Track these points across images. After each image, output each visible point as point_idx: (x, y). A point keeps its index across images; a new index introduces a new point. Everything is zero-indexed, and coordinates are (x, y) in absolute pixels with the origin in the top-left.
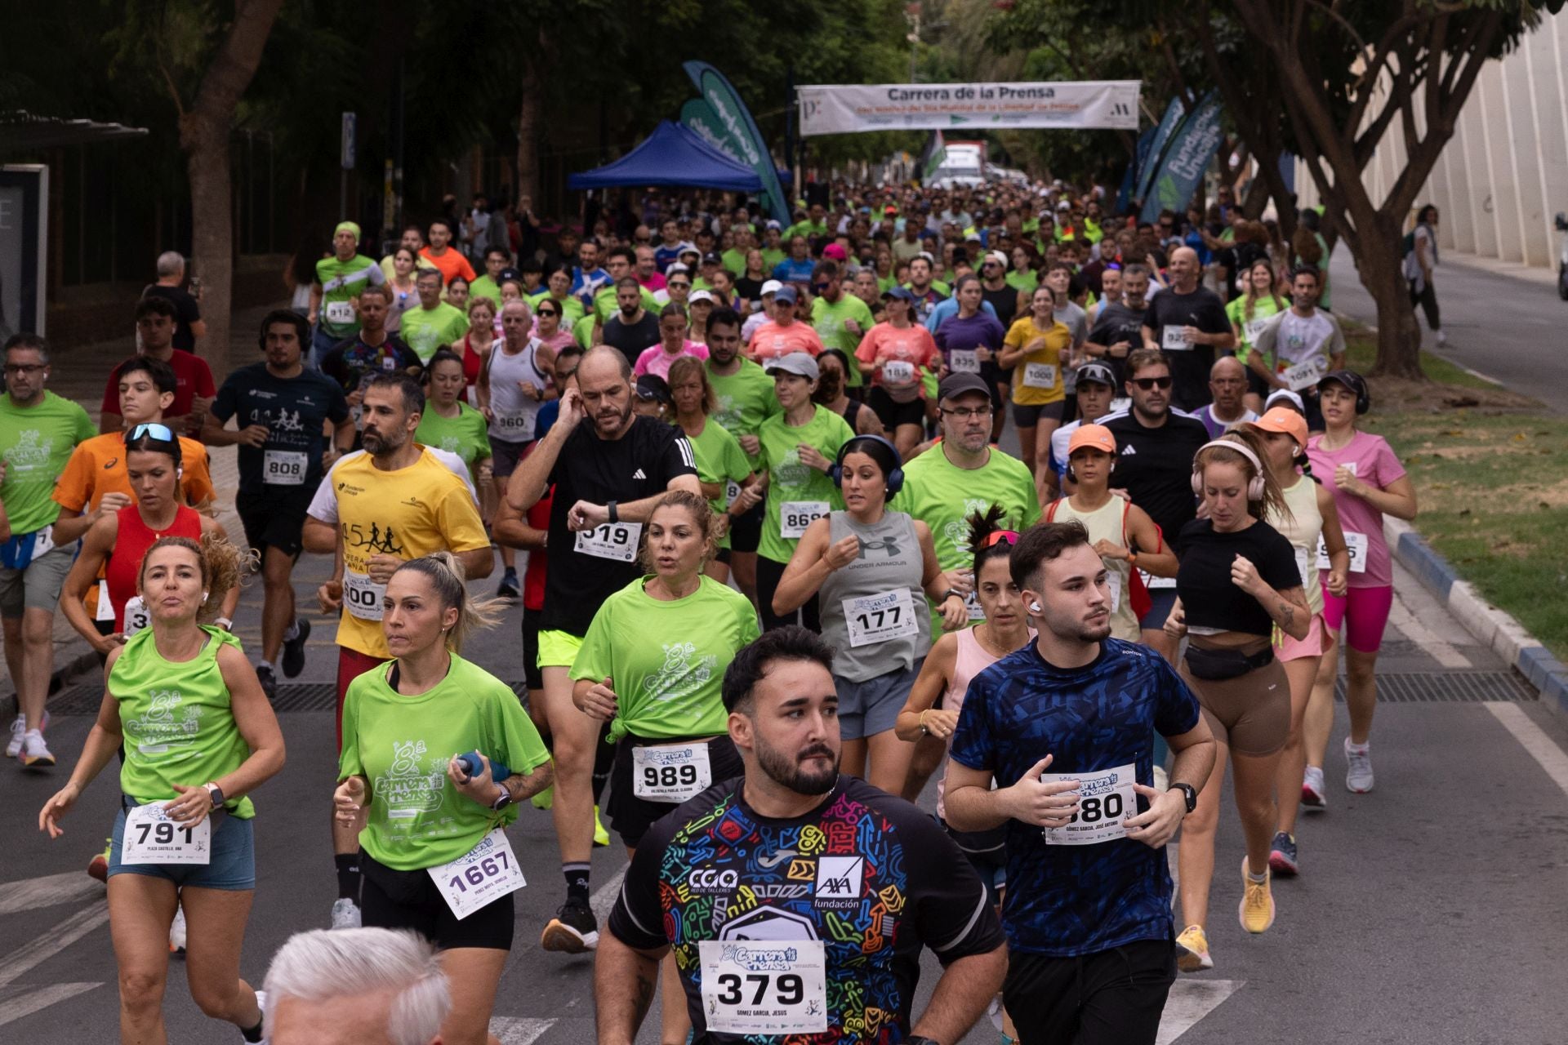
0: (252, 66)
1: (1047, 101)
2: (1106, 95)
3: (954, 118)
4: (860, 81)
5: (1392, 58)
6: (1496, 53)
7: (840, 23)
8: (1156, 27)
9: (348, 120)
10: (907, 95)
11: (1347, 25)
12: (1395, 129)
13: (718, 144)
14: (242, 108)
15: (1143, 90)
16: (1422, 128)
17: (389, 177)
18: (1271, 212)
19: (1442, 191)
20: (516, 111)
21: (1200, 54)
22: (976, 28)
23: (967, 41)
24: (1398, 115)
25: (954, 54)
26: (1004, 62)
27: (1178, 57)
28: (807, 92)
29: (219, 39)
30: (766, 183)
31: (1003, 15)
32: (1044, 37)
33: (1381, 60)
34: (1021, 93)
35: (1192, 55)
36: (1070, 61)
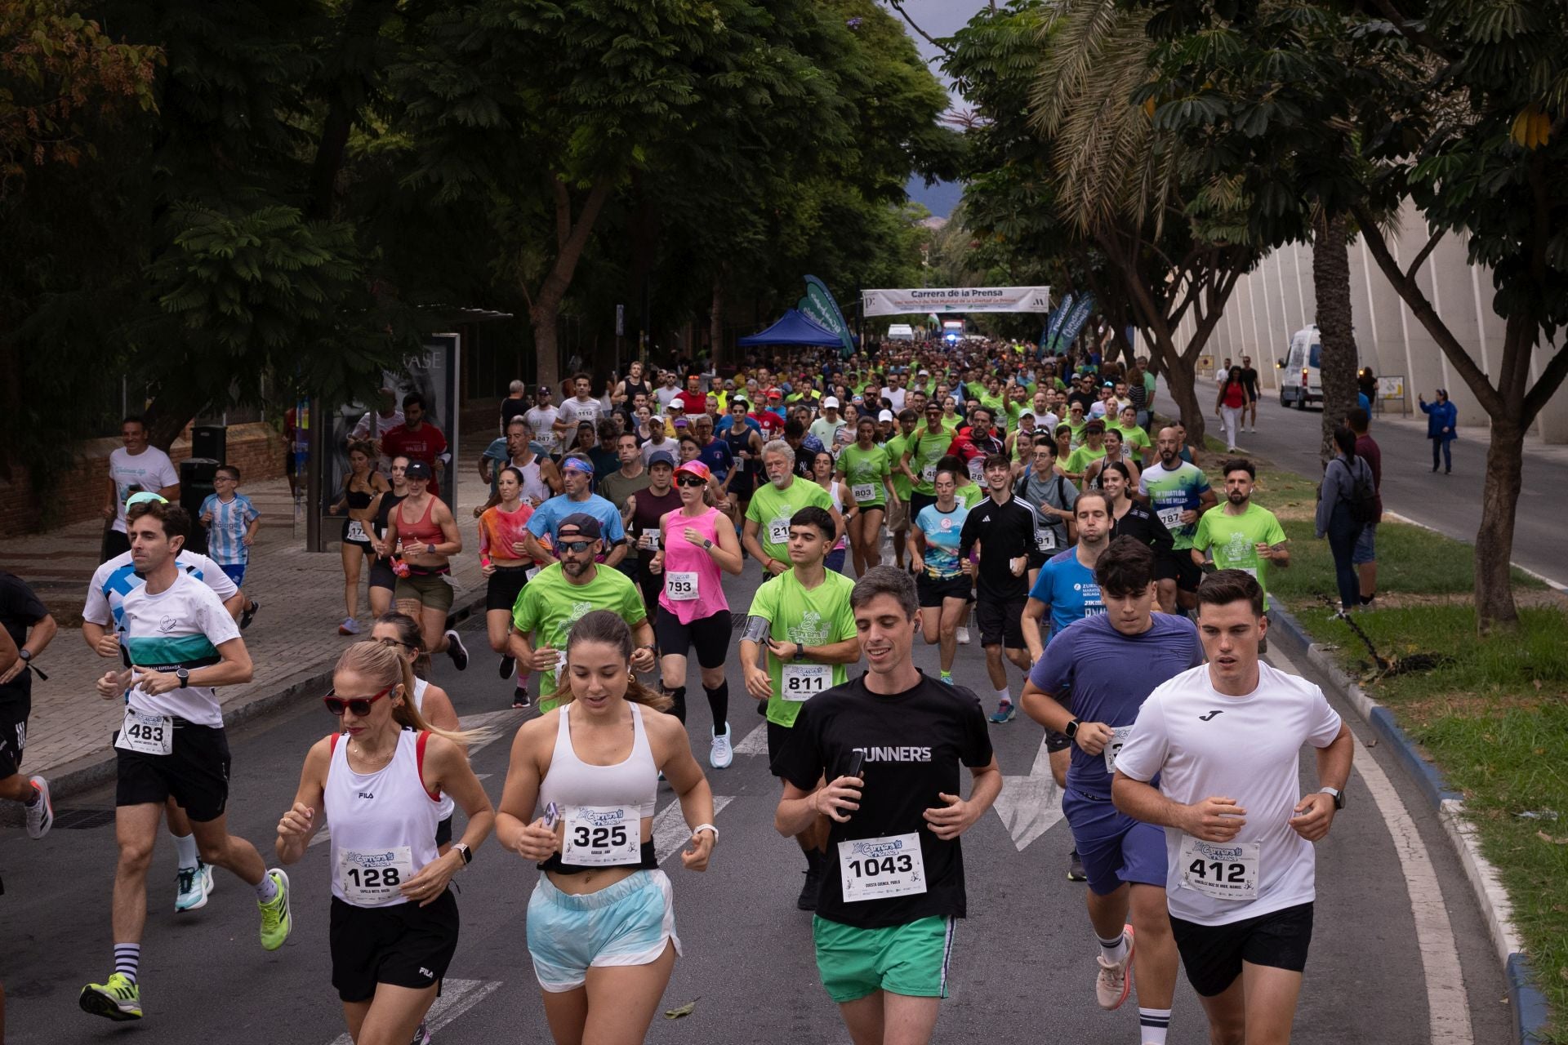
0: (568, 280)
1: (998, 298)
2: (1030, 295)
3: (947, 307)
4: (896, 287)
5: (1188, 273)
6: (1246, 270)
7: (885, 255)
8: (1058, 257)
9: (620, 309)
10: (922, 295)
11: (1163, 255)
12: (1190, 312)
13: (819, 322)
14: (562, 304)
15: (1051, 292)
16: (1205, 312)
17: (642, 340)
18: (1121, 358)
19: (1216, 347)
20: (710, 305)
21: (1082, 271)
22: (959, 258)
23: (955, 264)
24: (1192, 304)
25: (947, 272)
26: (975, 276)
27: (1070, 272)
28: (867, 293)
29: (549, 266)
30: (845, 342)
31: (974, 250)
32: (996, 262)
33: (1182, 274)
34: (984, 293)
35: (1077, 273)
36: (1011, 275)
